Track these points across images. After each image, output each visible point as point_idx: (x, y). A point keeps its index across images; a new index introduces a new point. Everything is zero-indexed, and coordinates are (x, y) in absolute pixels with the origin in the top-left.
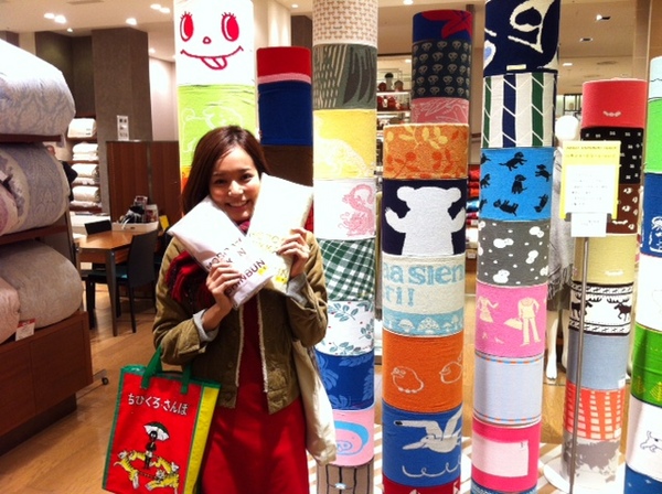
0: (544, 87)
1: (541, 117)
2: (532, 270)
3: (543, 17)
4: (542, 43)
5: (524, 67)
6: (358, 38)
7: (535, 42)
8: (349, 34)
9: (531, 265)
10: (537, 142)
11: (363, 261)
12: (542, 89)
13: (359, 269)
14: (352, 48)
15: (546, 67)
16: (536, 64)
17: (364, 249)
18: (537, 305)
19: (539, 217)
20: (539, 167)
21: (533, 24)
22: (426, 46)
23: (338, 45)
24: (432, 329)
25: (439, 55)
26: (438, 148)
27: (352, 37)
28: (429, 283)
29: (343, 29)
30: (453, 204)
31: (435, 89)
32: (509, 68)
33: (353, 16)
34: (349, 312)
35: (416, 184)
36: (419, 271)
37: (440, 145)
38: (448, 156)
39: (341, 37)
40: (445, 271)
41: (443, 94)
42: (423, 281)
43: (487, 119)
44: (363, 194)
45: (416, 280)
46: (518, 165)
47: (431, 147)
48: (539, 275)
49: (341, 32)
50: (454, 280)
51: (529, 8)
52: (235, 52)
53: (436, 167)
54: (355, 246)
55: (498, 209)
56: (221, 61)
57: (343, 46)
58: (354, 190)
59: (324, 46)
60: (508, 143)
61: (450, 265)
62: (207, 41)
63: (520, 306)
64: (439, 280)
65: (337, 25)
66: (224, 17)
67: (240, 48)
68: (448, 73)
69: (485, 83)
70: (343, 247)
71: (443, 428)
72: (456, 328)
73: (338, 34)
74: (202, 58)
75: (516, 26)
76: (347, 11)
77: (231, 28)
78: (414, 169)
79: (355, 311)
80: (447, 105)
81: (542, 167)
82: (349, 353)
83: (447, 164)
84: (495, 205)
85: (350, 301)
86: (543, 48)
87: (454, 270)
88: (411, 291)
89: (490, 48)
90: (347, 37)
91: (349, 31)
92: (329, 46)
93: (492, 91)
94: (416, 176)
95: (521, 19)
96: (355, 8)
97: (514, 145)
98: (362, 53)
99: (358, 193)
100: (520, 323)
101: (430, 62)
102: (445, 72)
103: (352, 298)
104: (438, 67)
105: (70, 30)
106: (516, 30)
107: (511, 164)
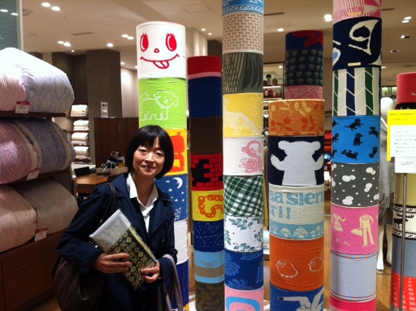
0: (373, 77)
1: (372, 96)
2: (368, 196)
3: (371, 32)
4: (371, 48)
5: (359, 64)
6: (251, 48)
7: (366, 48)
8: (246, 46)
9: (368, 193)
10: (369, 112)
11: (255, 190)
12: (372, 78)
13: (253, 196)
14: (247, 55)
15: (374, 63)
16: (367, 62)
17: (256, 182)
18: (372, 220)
19: (372, 161)
20: (371, 128)
21: (364, 37)
22: (294, 53)
23: (239, 53)
24: (303, 234)
25: (302, 59)
26: (305, 115)
27: (247, 48)
28: (300, 204)
29: (242, 43)
30: (316, 151)
31: (300, 80)
32: (350, 65)
33: (248, 35)
34: (247, 224)
35: (290, 139)
36: (294, 197)
37: (306, 113)
38: (312, 121)
39: (240, 48)
40: (310, 196)
41: (305, 83)
42: (296, 203)
43: (336, 98)
44: (255, 146)
45: (292, 202)
46: (357, 127)
47: (300, 115)
48: (373, 199)
49: (240, 45)
50: (317, 202)
51: (362, 26)
52: (174, 58)
53: (304, 128)
54: (250, 181)
55: (344, 156)
56: (165, 64)
57: (242, 53)
58: (249, 144)
59: (230, 54)
60: (350, 113)
61: (314, 192)
62: (157, 51)
63: (361, 220)
64: (307, 202)
65: (238, 41)
66: (168, 36)
67: (177, 55)
68: (308, 70)
69: (334, 75)
70: (242, 181)
71: (311, 302)
72: (319, 234)
73: (239, 46)
74: (154, 62)
75: (353, 38)
76: (244, 32)
77: (172, 43)
78: (289, 129)
79: (251, 224)
80: (308, 90)
81: (373, 128)
82: (246, 251)
83: (311, 126)
84: (343, 153)
85: (247, 217)
86: (371, 51)
87: (317, 195)
88: (288, 209)
89: (338, 52)
90: (244, 48)
91: (246, 44)
92: (233, 54)
93: (339, 79)
94: (290, 134)
95: (357, 34)
96: (250, 30)
97: (354, 114)
98: (254, 58)
99: (251, 146)
100: (361, 232)
101: (297, 63)
102: (307, 69)
103: (248, 214)
104: (302, 66)
105: (73, 51)
106: (354, 40)
107: (353, 126)
